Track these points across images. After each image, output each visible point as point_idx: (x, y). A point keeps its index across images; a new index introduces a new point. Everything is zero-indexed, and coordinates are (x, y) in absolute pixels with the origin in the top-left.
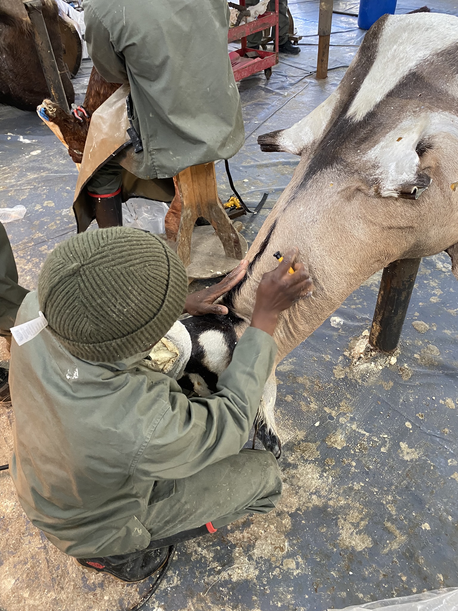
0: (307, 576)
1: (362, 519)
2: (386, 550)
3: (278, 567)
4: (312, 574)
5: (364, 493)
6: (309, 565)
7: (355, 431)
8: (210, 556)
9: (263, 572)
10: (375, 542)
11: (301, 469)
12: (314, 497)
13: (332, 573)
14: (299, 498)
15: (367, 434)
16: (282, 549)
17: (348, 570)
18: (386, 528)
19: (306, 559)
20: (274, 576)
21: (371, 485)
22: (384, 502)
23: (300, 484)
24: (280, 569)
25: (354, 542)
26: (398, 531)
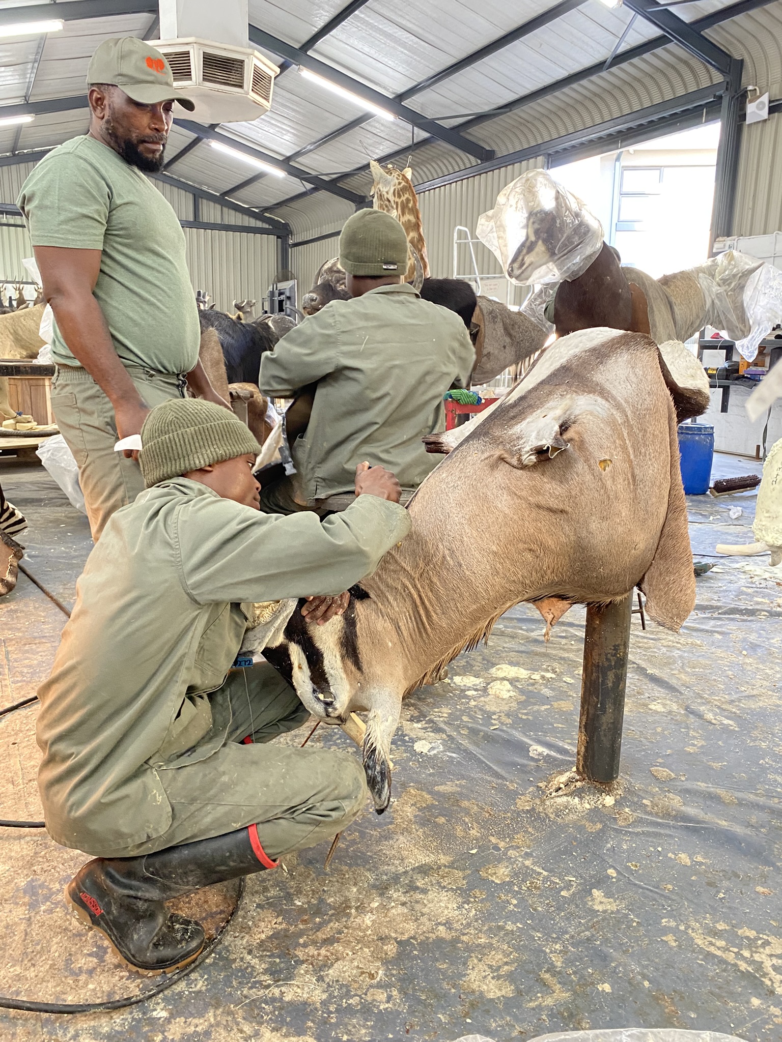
0: (399, 1013)
1: (506, 963)
2: (532, 1005)
3: (360, 996)
4: (408, 1012)
5: (519, 936)
6: (406, 1002)
7: (527, 867)
8: (261, 967)
9: (335, 997)
10: (519, 992)
11: (431, 895)
12: (441, 928)
13: (439, 1016)
14: (418, 926)
15: (545, 873)
16: (372, 976)
17: (467, 1015)
18: (542, 979)
19: (405, 994)
20: (349, 1005)
21: (533, 928)
22: (548, 951)
23: (425, 910)
24: (362, 998)
25: (485, 987)
26: (558, 986)
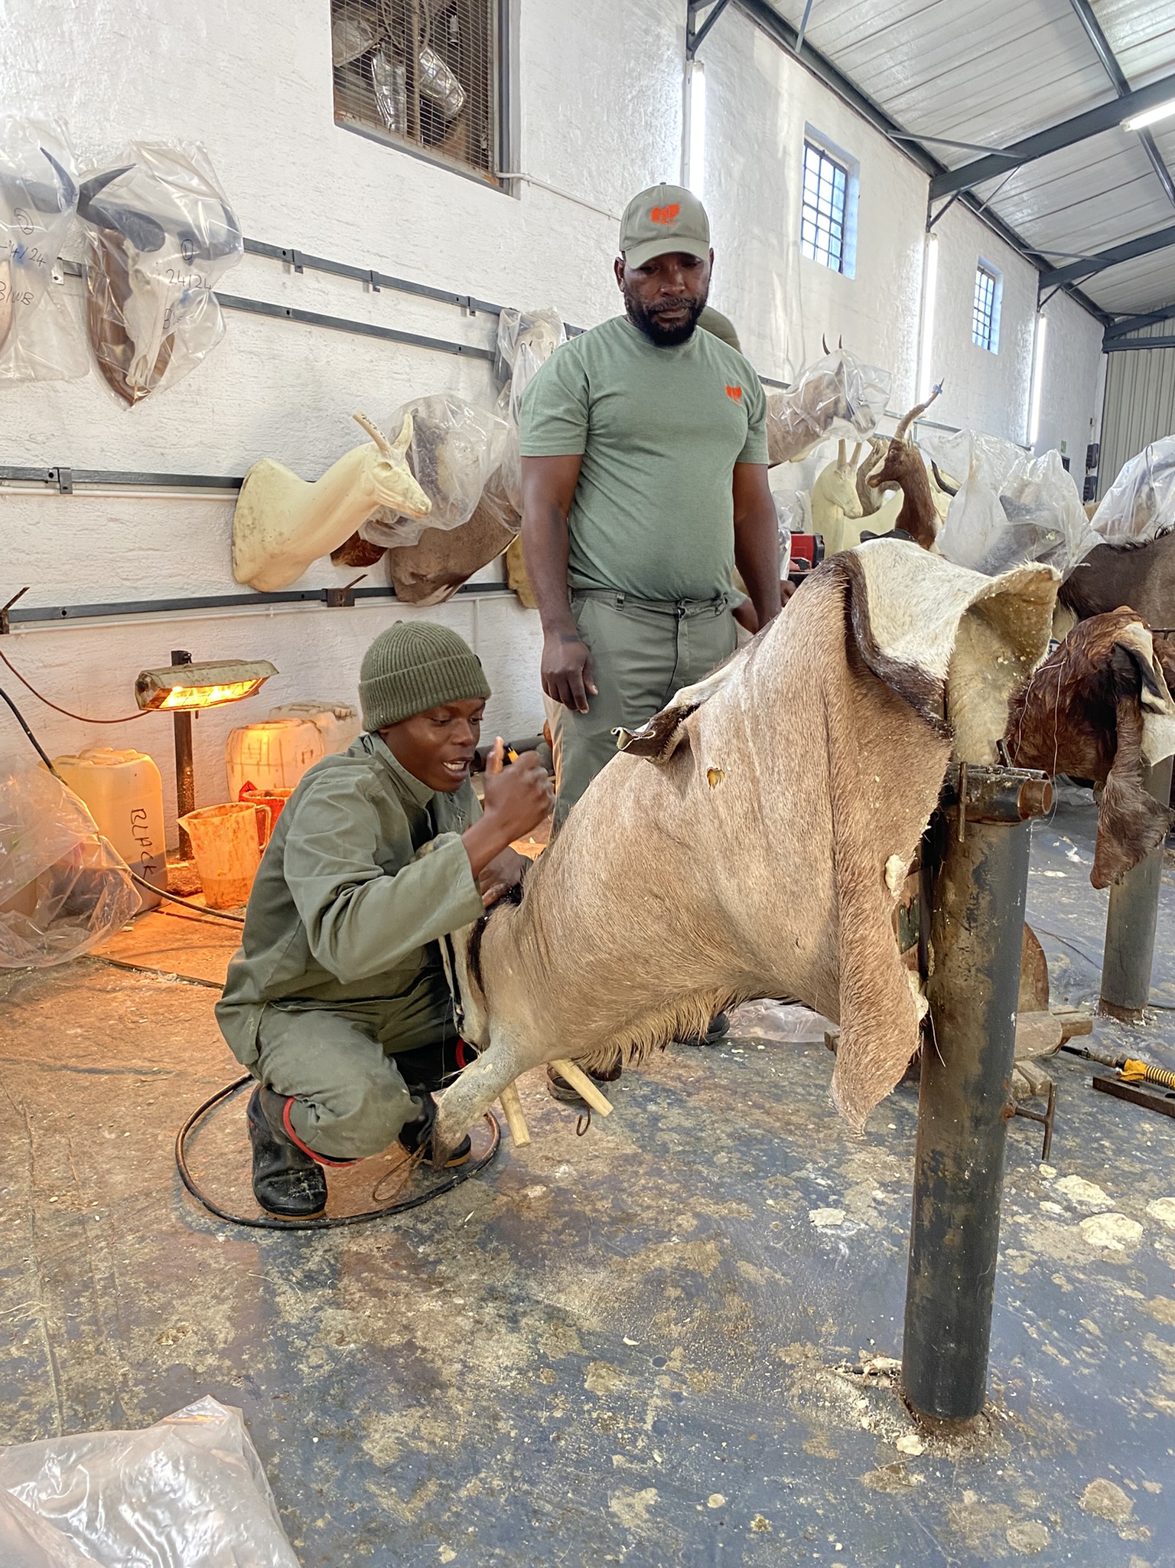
0: (300, 1382)
1: (432, 1443)
2: (373, 1488)
3: (309, 1344)
4: (304, 1388)
5: (493, 1439)
6: (319, 1381)
7: (646, 1404)
9: (297, 1329)
10: (387, 1470)
13: (311, 1414)
15: (648, 1427)
16: (341, 1341)
17: (321, 1436)
18: (423, 1484)
19: (330, 1376)
20: (293, 1342)
21: (517, 1449)
22: (482, 1475)
24: (306, 1347)
25: (377, 1436)
26: (422, 1505)
